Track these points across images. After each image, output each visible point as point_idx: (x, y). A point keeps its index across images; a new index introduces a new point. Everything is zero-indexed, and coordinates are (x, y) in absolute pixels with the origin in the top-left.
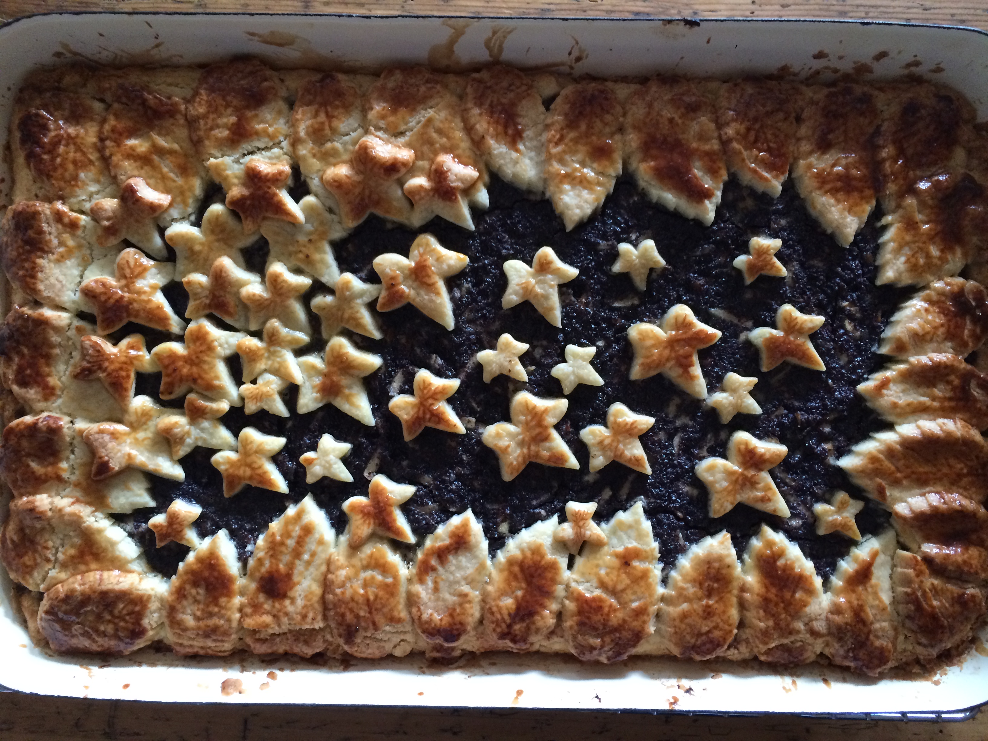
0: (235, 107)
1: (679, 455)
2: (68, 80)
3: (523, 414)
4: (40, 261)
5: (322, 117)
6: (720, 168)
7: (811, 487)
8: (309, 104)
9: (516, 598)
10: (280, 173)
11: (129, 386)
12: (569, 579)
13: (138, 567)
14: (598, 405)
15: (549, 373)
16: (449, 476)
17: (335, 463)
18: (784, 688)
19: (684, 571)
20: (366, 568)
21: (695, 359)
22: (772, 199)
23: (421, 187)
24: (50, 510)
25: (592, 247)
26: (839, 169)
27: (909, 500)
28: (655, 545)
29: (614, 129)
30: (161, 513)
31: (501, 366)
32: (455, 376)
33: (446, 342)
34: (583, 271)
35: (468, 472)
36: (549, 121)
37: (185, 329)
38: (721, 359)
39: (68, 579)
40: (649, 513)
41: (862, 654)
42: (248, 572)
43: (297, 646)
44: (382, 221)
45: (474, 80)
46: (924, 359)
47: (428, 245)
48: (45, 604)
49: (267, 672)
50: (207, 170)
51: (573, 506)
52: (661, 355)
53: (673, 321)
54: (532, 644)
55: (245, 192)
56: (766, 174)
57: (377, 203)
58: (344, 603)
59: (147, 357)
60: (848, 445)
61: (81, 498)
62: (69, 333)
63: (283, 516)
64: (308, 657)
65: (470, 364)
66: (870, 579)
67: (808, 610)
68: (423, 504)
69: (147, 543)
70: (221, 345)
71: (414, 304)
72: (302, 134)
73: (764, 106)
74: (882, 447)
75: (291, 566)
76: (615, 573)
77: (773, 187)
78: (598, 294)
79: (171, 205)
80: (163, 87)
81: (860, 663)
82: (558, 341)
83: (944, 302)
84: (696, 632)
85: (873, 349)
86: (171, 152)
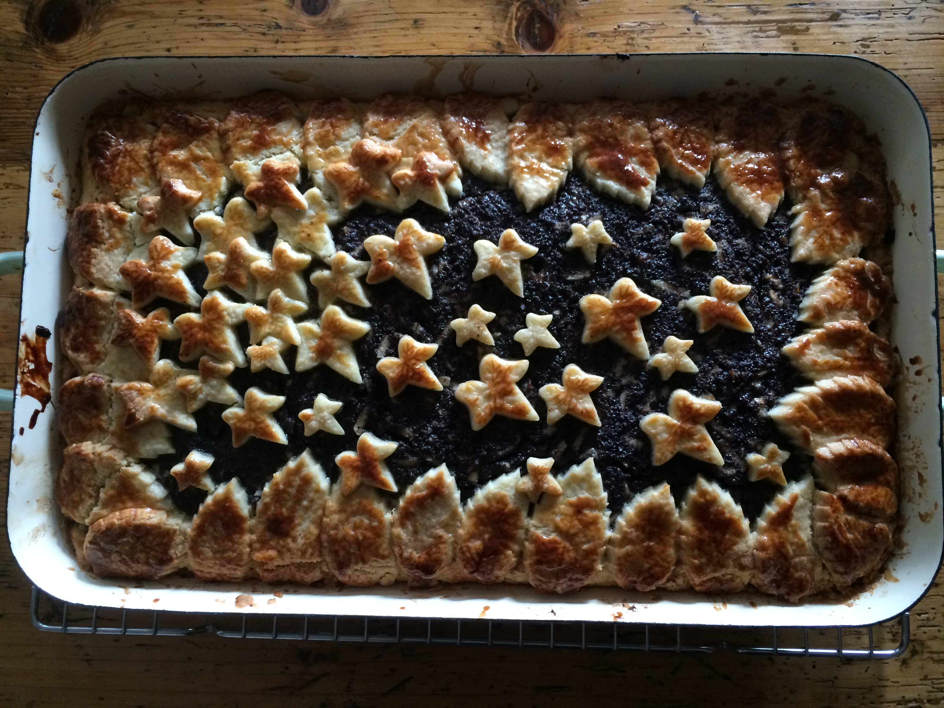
0: (258, 123)
1: (625, 410)
3: (490, 373)
4: (94, 250)
5: (328, 127)
6: (653, 162)
7: (745, 438)
8: (318, 117)
9: (484, 541)
10: (290, 169)
11: (154, 350)
12: (529, 524)
13: (166, 506)
14: (555, 365)
15: (512, 338)
16: (427, 429)
17: (329, 419)
19: (628, 517)
21: (638, 324)
22: (699, 188)
23: (407, 175)
24: (93, 454)
25: (549, 227)
26: (752, 165)
27: (830, 444)
28: (605, 495)
29: (564, 133)
30: (180, 462)
31: (471, 331)
32: (433, 342)
33: (425, 312)
34: (542, 249)
35: (443, 426)
36: (511, 127)
37: (200, 302)
38: (662, 325)
39: (107, 515)
40: (599, 465)
42: (257, 514)
43: (299, 575)
44: (372, 207)
46: (837, 325)
47: (410, 227)
50: (232, 171)
51: (533, 461)
52: (607, 320)
53: (618, 291)
54: (497, 576)
55: (260, 184)
56: (691, 168)
58: (337, 542)
59: (170, 326)
60: (777, 398)
61: (116, 445)
62: (112, 308)
63: (285, 468)
65: (446, 332)
66: (790, 520)
67: (736, 548)
68: (404, 458)
69: (171, 486)
70: (229, 315)
71: (398, 277)
72: (311, 139)
74: (806, 398)
75: (292, 511)
76: (569, 519)
77: (699, 179)
78: (554, 270)
79: (200, 199)
82: (520, 310)
83: (850, 278)
84: (639, 568)
85: (794, 317)
86: (204, 159)
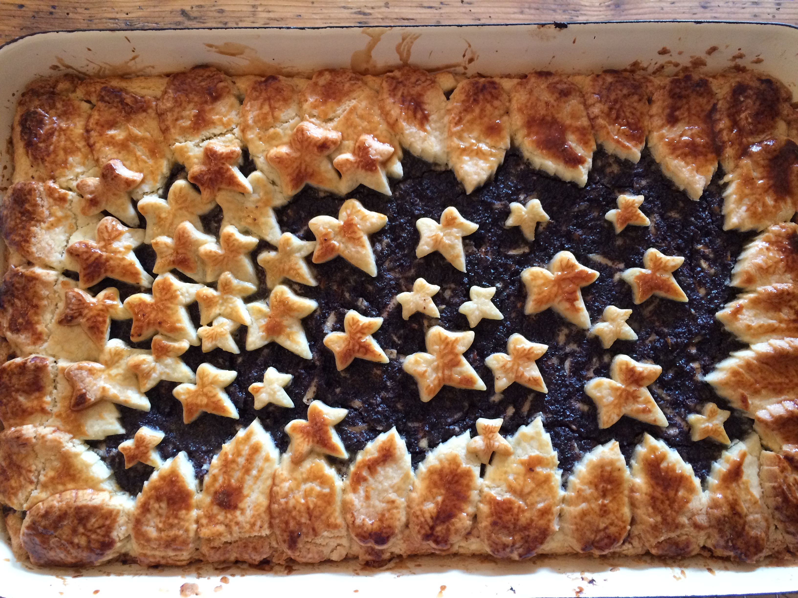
0: (196, 102)
1: (570, 376)
2: (61, 86)
3: (437, 344)
4: (34, 229)
5: (266, 108)
6: (589, 140)
7: (684, 400)
8: (256, 99)
9: (437, 504)
10: (233, 152)
11: (105, 330)
12: (482, 485)
13: (110, 486)
14: (499, 336)
15: (457, 311)
16: (376, 400)
17: (279, 391)
18: (675, 577)
19: (581, 475)
20: (305, 480)
21: (579, 294)
22: (633, 164)
23: (347, 160)
24: (35, 437)
25: (488, 206)
26: (685, 138)
27: (768, 407)
28: (555, 454)
29: (502, 112)
30: (130, 439)
31: (417, 304)
32: (378, 315)
33: (371, 288)
34: (482, 226)
35: (392, 396)
36: (449, 107)
37: (152, 283)
38: (600, 296)
39: (47, 498)
40: (548, 426)
41: (739, 543)
42: (204, 487)
43: (247, 553)
44: (315, 190)
45: (388, 77)
46: (770, 288)
47: (354, 207)
48: (27, 520)
49: (220, 578)
50: (173, 153)
51: (482, 422)
52: (550, 292)
53: (559, 264)
54: (452, 545)
55: (204, 168)
56: (627, 144)
57: (312, 175)
58: (287, 511)
59: (121, 306)
60: (712, 364)
61: (62, 427)
62: (55, 287)
63: (233, 439)
64: (257, 563)
65: (392, 305)
66: (741, 477)
67: (690, 505)
68: (354, 424)
69: (117, 465)
70: (182, 294)
71: (343, 255)
72: (250, 122)
73: (621, 90)
74: (742, 363)
75: (241, 481)
76: (522, 478)
77: (634, 154)
78: (495, 245)
79: (143, 181)
80: (138, 90)
81: (739, 552)
82: (463, 284)
83: (781, 242)
84: (595, 528)
85: (726, 283)
86: (143, 139)
